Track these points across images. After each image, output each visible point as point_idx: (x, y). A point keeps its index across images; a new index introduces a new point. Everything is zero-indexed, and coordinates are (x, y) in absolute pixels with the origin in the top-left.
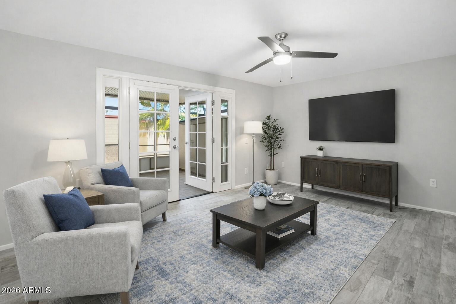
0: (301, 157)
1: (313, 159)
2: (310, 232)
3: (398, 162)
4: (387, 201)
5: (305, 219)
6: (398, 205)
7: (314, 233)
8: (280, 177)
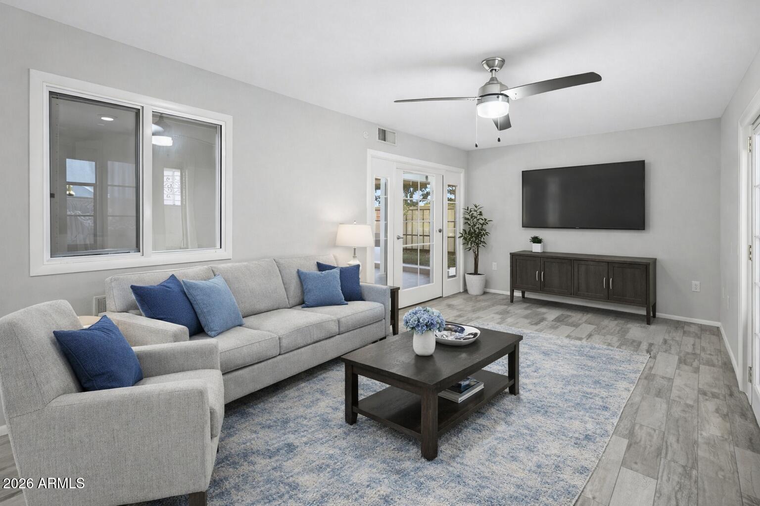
0: (510, 254)
1: (527, 256)
2: (507, 390)
3: (656, 259)
4: (643, 312)
5: (500, 367)
6: (657, 316)
7: (514, 390)
8: (487, 284)
